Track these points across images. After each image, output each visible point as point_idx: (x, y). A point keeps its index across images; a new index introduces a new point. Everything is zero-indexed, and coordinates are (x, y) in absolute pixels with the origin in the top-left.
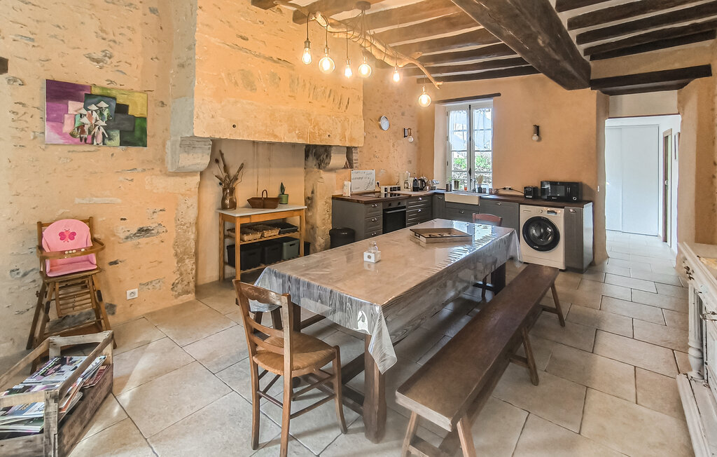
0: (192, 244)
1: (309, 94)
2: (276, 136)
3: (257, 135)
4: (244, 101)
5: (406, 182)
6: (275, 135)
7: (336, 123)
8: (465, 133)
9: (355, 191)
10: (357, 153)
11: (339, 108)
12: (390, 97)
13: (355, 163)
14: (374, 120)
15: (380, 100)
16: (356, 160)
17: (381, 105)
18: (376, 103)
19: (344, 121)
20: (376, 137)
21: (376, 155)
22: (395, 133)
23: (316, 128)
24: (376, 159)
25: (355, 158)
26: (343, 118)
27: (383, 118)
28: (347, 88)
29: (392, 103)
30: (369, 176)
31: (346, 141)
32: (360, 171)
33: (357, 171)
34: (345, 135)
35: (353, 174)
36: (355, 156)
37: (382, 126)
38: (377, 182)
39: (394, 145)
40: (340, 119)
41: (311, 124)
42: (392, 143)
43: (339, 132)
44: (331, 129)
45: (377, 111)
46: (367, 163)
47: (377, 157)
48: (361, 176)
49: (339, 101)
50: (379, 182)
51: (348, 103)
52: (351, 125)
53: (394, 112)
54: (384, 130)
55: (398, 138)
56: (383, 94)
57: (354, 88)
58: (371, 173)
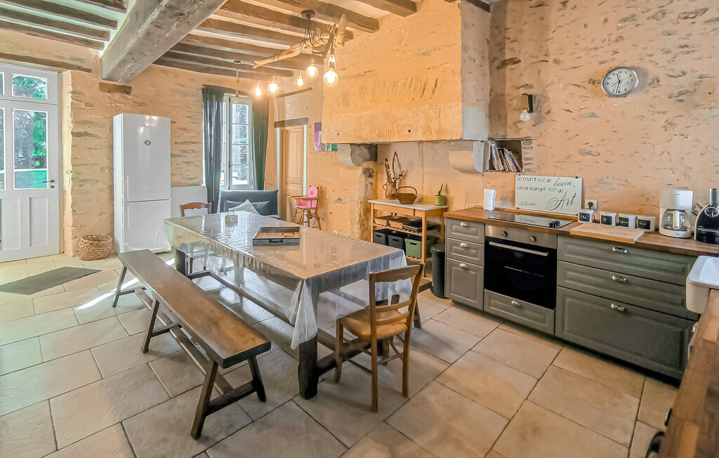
5: (670, 213)
7: (418, 115)
9: (523, 208)
10: (532, 148)
11: (422, 97)
12: (659, 15)
13: (526, 164)
14: (586, 84)
15: (613, 37)
16: (528, 159)
17: (615, 46)
18: (596, 48)
19: (429, 110)
20: (593, 115)
21: (588, 148)
22: (680, 94)
23: (395, 125)
24: (590, 157)
25: (527, 156)
26: (427, 107)
27: (616, 72)
28: (435, 67)
29: (669, 27)
30: (561, 188)
31: (431, 134)
32: (538, 177)
33: (529, 177)
34: (430, 127)
35: (521, 181)
36: (526, 153)
37: (611, 89)
38: (587, 201)
39: (669, 124)
40: (422, 109)
41: (389, 122)
42: (661, 120)
43: (423, 125)
44: (411, 123)
45: (602, 63)
46: (558, 165)
47: (591, 154)
48: (539, 185)
49: (422, 88)
50: (595, 202)
51: (436, 86)
52: (440, 113)
53: (683, 42)
54: (625, 95)
55: (697, 106)
56: (625, 20)
57: (446, 64)
58: (570, 184)
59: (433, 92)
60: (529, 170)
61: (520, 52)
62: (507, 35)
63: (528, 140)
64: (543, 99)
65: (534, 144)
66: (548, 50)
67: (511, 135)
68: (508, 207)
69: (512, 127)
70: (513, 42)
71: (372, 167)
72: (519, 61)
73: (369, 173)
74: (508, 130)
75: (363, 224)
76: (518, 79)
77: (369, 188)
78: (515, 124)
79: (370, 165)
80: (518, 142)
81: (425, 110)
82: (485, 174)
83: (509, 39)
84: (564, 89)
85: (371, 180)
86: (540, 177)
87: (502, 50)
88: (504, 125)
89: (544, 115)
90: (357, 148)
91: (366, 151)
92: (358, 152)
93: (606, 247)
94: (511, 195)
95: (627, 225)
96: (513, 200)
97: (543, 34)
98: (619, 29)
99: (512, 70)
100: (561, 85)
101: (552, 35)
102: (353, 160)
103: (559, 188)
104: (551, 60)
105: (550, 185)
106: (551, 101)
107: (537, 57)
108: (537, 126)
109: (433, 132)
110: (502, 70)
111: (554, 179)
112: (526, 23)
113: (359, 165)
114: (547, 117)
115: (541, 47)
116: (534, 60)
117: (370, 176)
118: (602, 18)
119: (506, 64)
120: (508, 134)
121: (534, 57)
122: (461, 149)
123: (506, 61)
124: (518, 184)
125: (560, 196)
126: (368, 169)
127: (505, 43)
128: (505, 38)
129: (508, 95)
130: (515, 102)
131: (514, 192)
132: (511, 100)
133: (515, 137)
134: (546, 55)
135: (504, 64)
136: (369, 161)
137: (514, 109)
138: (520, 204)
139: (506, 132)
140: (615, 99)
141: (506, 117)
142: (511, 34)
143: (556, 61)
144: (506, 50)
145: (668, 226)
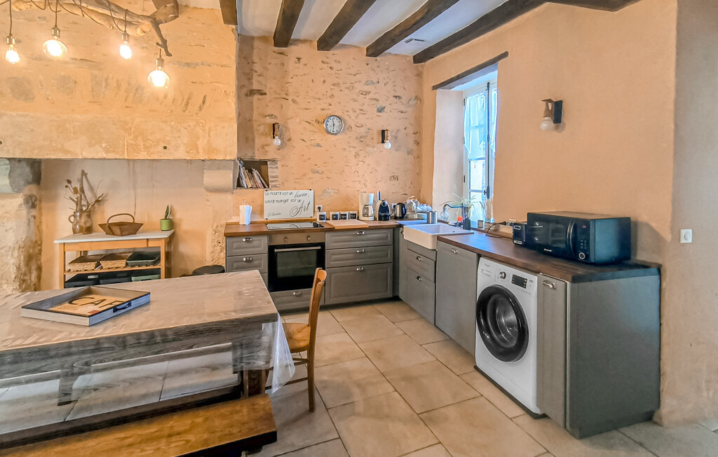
0: (11, 269)
1: (127, 97)
2: (68, 152)
3: (36, 151)
4: (14, 114)
5: (366, 207)
6: (67, 150)
7: (179, 131)
8: (482, 129)
9: (271, 218)
10: (277, 168)
11: (184, 111)
12: (351, 88)
13: (273, 181)
14: (314, 123)
15: (329, 94)
16: (273, 177)
17: (330, 100)
18: (319, 99)
19: (195, 126)
20: (318, 145)
21: (317, 169)
22: (361, 137)
23: (139, 138)
24: (318, 174)
25: (273, 175)
26: (192, 124)
27: (332, 118)
28: (201, 83)
29: (355, 97)
30: (300, 198)
31: (198, 152)
32: (283, 192)
33: (276, 191)
34: (197, 145)
35: (269, 195)
36: (271, 172)
37: (329, 129)
38: (317, 207)
39: (357, 155)
40: (186, 125)
41: (130, 135)
42: (353, 151)
43: (185, 142)
44: (167, 138)
45: (323, 110)
46: (296, 181)
47: (318, 172)
48: (284, 198)
49: (185, 101)
50: (321, 206)
51: (204, 102)
52: (209, 132)
53: (361, 108)
54: (336, 134)
55: (368, 145)
56: (334, 85)
57: (216, 82)
58: (306, 194)
59: (200, 108)
60: (275, 186)
61: (266, 86)
62: (254, 69)
63: (274, 161)
64: (284, 129)
65: (279, 164)
66: (288, 90)
67: (258, 156)
68: (258, 219)
69: (260, 149)
70: (259, 75)
71: (34, 193)
72: (265, 94)
73: (32, 203)
74: (256, 152)
75: (24, 281)
76: (264, 108)
77: (32, 224)
78: (263, 147)
79: (32, 189)
80: (265, 163)
81: (189, 126)
82: (234, 191)
83: (256, 72)
84: (300, 123)
85: (34, 212)
86: (285, 191)
87: (250, 79)
88: (253, 148)
89: (286, 142)
90: (17, 164)
91: (28, 170)
92: (19, 171)
93: (354, 233)
94: (259, 208)
95: (345, 219)
96: (262, 212)
97: (284, 77)
98: (332, 89)
99: (259, 99)
100: (297, 120)
101: (290, 80)
102: (12, 183)
103: (298, 199)
104: (290, 98)
105: (292, 197)
106: (291, 131)
107: (280, 94)
108: (281, 150)
109: (201, 150)
110: (250, 98)
111: (295, 192)
112: (270, 64)
113: (19, 191)
114: (288, 143)
115: (283, 87)
116: (278, 96)
117: (33, 206)
118: (322, 79)
119: (254, 94)
120: (256, 155)
121: (277, 94)
122: (219, 169)
123: (254, 90)
124: (266, 198)
125: (299, 205)
126: (31, 196)
127: (252, 75)
128: (252, 70)
129: (255, 121)
130: (262, 128)
131: (262, 206)
132: (259, 126)
133: (263, 158)
134: (287, 94)
135: (252, 93)
136: (30, 183)
137: (262, 134)
138: (267, 216)
139: (254, 153)
140: (330, 136)
141: (254, 140)
142: (257, 67)
143: (294, 101)
144: (254, 81)
145: (366, 215)
